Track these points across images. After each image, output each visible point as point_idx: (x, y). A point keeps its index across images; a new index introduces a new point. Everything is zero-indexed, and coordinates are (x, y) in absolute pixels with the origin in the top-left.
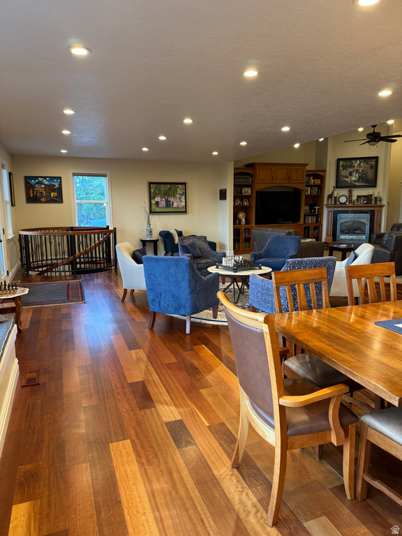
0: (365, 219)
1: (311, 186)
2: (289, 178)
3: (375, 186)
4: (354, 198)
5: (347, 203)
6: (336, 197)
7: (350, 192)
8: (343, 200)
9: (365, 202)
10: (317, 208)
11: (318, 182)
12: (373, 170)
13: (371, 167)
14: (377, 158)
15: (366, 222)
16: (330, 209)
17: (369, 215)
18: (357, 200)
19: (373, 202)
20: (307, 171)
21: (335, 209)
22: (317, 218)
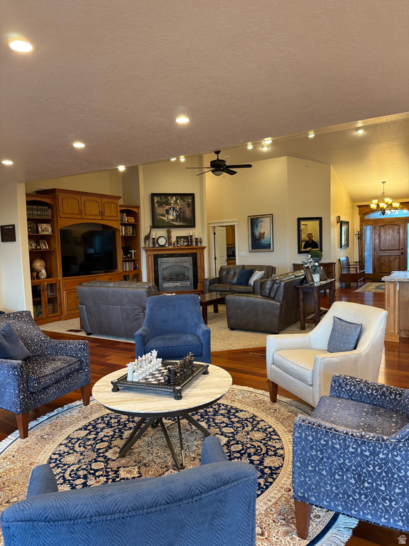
0: (187, 262)
1: (125, 225)
2: (102, 214)
3: (193, 226)
4: (174, 240)
5: (167, 245)
6: (154, 239)
8: (162, 242)
9: (186, 244)
10: (133, 251)
11: (132, 220)
12: (190, 209)
13: (188, 205)
14: (193, 195)
15: (189, 267)
16: (149, 253)
17: (191, 258)
18: (177, 241)
19: (194, 244)
20: (121, 206)
21: (155, 253)
22: (135, 264)
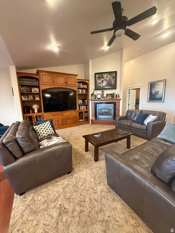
0: (111, 106)
1: (82, 89)
2: (66, 83)
3: (116, 88)
4: (105, 95)
5: (101, 98)
6: (95, 95)
7: (103, 92)
8: (99, 96)
9: (111, 97)
10: (86, 101)
11: (85, 86)
12: (114, 79)
13: (113, 77)
14: (116, 72)
15: (112, 109)
16: (93, 102)
17: (113, 104)
18: (107, 96)
19: (115, 97)
20: (78, 80)
21: (96, 102)
22: (87, 106)
